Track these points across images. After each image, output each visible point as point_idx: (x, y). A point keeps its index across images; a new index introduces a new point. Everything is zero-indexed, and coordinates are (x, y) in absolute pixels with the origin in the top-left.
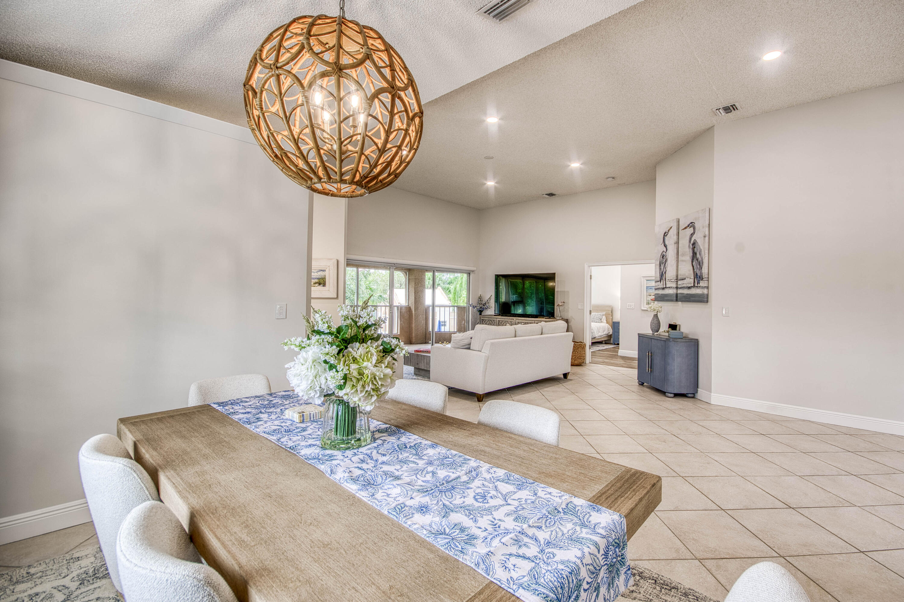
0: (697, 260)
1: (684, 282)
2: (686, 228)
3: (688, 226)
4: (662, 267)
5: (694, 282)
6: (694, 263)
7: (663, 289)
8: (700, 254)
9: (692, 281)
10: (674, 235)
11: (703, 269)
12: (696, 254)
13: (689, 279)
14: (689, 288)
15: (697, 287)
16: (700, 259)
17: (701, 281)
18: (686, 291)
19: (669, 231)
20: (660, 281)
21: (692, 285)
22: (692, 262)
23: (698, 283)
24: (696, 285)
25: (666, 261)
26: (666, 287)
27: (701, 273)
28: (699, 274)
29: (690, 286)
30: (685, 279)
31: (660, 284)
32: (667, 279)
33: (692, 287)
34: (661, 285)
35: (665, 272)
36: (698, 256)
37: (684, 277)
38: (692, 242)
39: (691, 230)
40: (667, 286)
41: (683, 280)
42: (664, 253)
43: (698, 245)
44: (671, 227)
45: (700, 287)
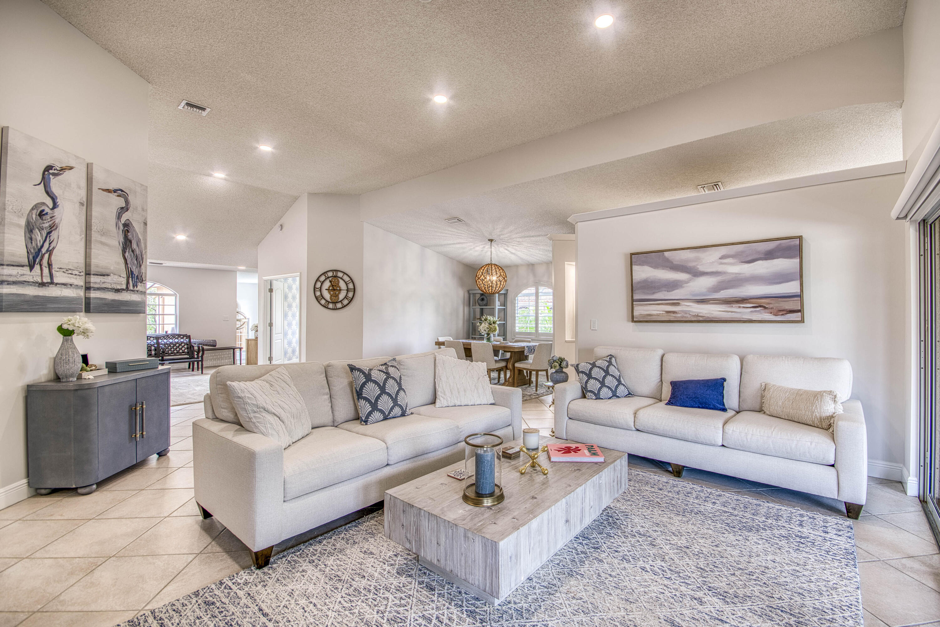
0: (133, 251)
1: (106, 281)
2: (108, 191)
3: (115, 191)
4: (39, 237)
5: (128, 283)
6: (127, 254)
7: (42, 284)
8: (138, 245)
9: (124, 281)
10: (79, 187)
11: (143, 267)
12: (131, 242)
13: (116, 277)
14: (118, 291)
15: (132, 291)
16: (138, 252)
17: (139, 283)
18: (110, 296)
19: (63, 169)
20: (31, 267)
21: (124, 287)
22: (124, 252)
23: (135, 285)
24: (131, 288)
25: (53, 228)
26: (52, 283)
27: (140, 272)
28: (136, 273)
29: (119, 287)
30: (108, 275)
31: (28, 272)
32: (55, 266)
33: (123, 290)
34: (35, 275)
35: (50, 252)
36: (134, 246)
37: (107, 271)
38: (123, 220)
39: (121, 202)
40: (56, 281)
41: (104, 275)
42: (47, 210)
43: (135, 230)
44: (71, 168)
45: (137, 291)
